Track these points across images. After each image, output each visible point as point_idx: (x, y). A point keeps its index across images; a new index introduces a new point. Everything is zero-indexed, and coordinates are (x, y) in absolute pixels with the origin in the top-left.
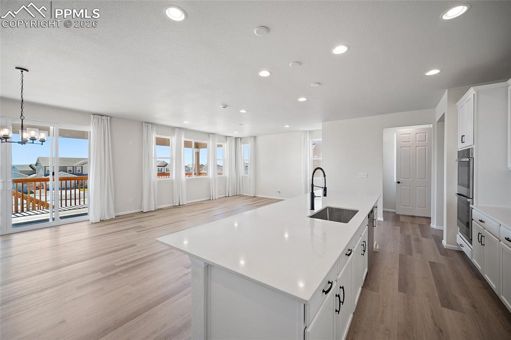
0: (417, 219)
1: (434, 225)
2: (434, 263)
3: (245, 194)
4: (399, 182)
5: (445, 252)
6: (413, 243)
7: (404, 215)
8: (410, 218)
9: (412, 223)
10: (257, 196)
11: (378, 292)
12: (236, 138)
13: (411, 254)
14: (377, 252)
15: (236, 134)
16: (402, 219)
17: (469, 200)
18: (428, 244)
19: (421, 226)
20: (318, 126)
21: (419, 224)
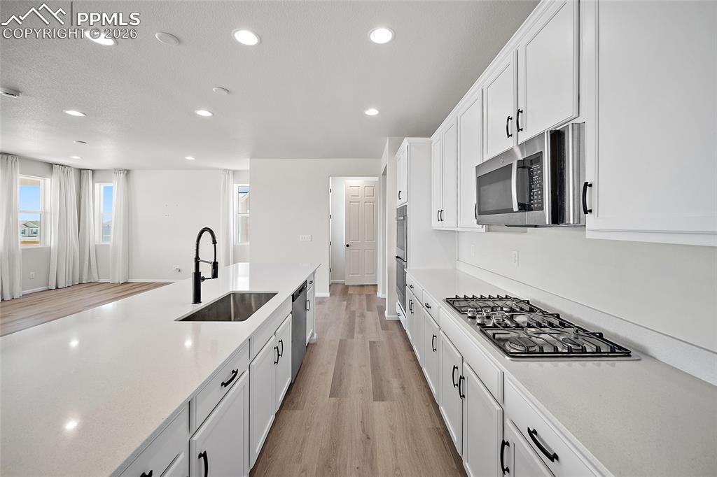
0: (365, 287)
1: (379, 294)
2: (374, 342)
3: (102, 280)
4: (348, 246)
5: (385, 325)
6: (357, 320)
7: (353, 286)
8: (359, 288)
9: (360, 295)
10: (130, 280)
11: (303, 409)
12: (80, 170)
13: (352, 337)
14: (314, 344)
15: (76, 161)
16: (350, 291)
17: (404, 263)
18: (372, 317)
19: (368, 296)
20: (244, 164)
21: (366, 295)
